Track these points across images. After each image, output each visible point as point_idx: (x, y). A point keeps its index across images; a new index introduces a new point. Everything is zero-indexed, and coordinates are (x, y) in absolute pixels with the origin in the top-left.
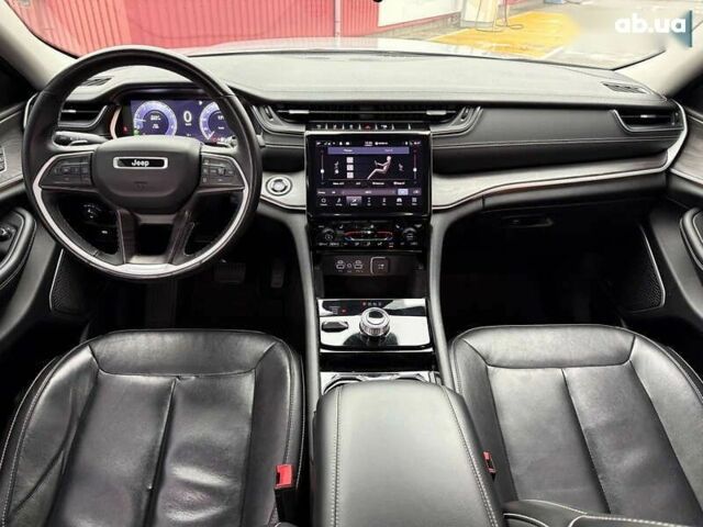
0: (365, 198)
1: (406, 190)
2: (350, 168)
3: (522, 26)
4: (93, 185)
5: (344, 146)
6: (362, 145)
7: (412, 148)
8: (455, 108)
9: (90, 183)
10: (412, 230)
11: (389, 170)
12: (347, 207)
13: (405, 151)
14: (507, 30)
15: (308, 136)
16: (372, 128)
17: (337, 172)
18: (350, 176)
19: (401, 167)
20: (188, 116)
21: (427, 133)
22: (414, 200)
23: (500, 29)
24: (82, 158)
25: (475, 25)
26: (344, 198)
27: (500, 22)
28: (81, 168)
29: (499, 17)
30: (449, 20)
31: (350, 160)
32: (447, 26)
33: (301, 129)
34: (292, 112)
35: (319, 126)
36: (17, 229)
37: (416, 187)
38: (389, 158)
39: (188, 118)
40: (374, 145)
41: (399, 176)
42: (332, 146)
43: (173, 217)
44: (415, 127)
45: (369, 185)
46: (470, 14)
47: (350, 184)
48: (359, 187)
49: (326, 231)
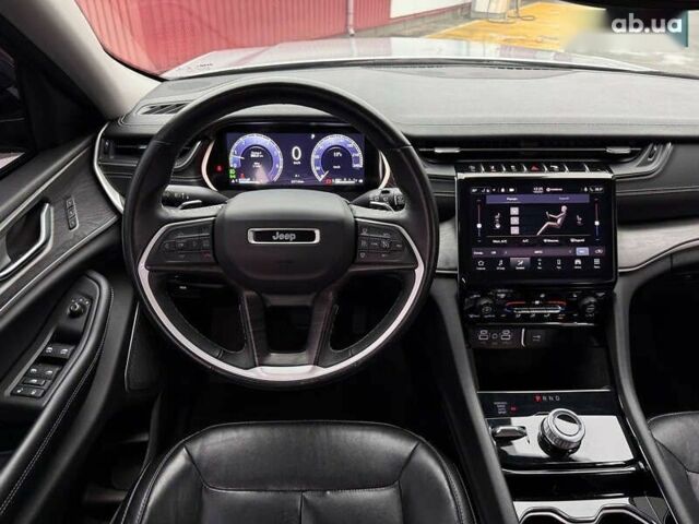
0: (534, 259)
1: (587, 249)
2: (515, 221)
3: (534, 18)
4: (217, 263)
5: (507, 193)
6: (530, 192)
7: (593, 195)
8: (640, 144)
9: (212, 260)
10: (593, 300)
11: (564, 222)
12: (511, 271)
13: (585, 199)
14: (519, 22)
15: (460, 181)
16: (541, 170)
17: (498, 226)
18: (515, 231)
19: (579, 219)
20: (297, 153)
21: (609, 176)
22: (597, 261)
23: (511, 20)
24: (200, 228)
25: (487, 16)
26: (507, 261)
27: (512, 12)
28: (200, 241)
29: (511, 8)
30: (459, 11)
31: (514, 211)
32: (457, 18)
33: (450, 172)
34: (438, 151)
35: (472, 168)
36: (92, 300)
37: (598, 245)
38: (564, 208)
39: (297, 155)
40: (545, 192)
41: (577, 231)
42: (492, 193)
43: (311, 297)
44: (593, 168)
45: (539, 243)
46: (481, 5)
47: (515, 242)
48: (527, 245)
49: (484, 302)
